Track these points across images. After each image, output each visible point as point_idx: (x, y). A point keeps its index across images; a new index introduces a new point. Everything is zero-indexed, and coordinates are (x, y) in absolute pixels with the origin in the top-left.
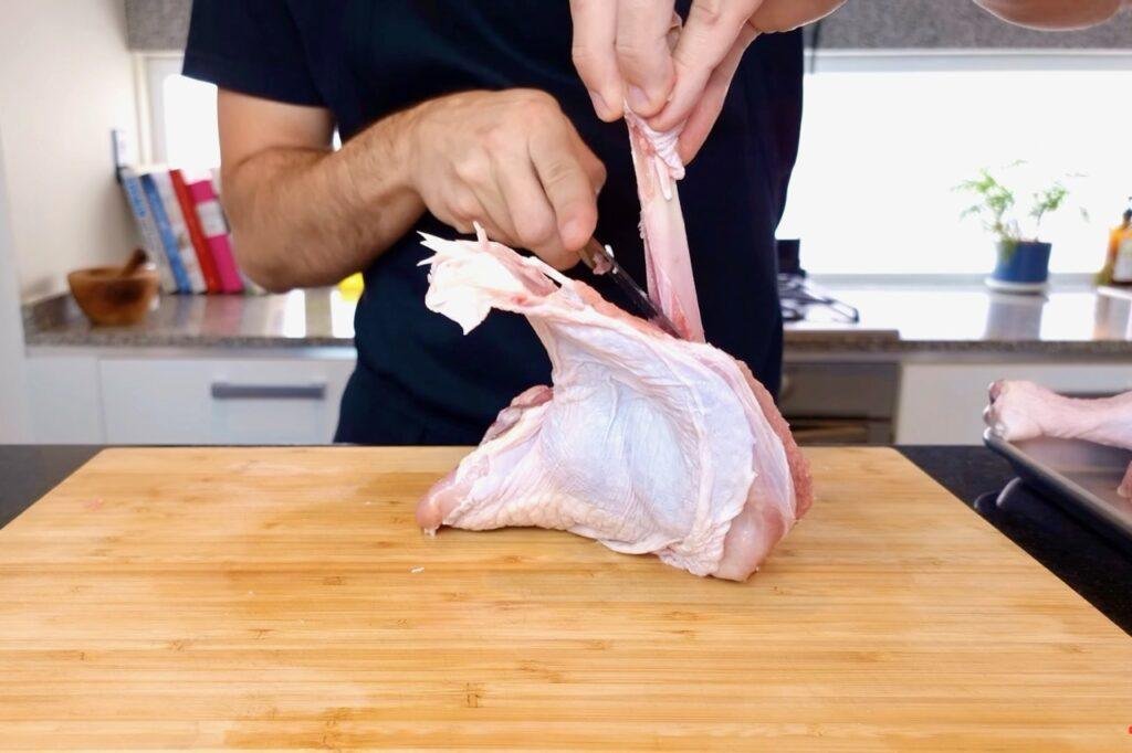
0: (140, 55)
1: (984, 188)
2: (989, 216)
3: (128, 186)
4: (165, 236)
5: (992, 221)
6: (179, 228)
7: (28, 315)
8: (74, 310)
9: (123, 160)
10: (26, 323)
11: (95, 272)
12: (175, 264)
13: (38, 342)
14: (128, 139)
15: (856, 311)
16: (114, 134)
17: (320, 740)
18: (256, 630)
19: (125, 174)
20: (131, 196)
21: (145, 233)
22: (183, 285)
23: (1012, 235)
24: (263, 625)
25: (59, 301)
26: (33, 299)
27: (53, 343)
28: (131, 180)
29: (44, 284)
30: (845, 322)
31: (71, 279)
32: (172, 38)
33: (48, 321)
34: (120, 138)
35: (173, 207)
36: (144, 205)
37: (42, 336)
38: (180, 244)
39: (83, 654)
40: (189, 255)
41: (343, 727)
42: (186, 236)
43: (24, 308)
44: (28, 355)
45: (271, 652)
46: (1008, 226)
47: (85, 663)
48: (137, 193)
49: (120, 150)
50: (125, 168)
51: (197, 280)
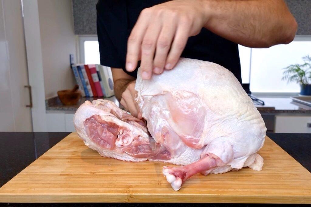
0: (77, 36)
1: (297, 71)
2: (298, 78)
3: (73, 69)
4: (83, 82)
5: (300, 79)
6: (87, 80)
7: (47, 102)
8: (59, 101)
9: (72, 62)
10: (46, 104)
11: (64, 91)
12: (85, 89)
13: (49, 109)
14: (74, 57)
15: (263, 102)
16: (70, 56)
17: (126, 192)
18: (111, 170)
19: (73, 66)
20: (74, 71)
21: (78, 81)
22: (87, 95)
23: (305, 82)
24: (112, 169)
25: (55, 99)
26: (48, 98)
27: (53, 110)
28: (74, 67)
29: (52, 94)
30: (261, 105)
31: (58, 93)
32: (86, 31)
33: (52, 104)
34: (72, 56)
35: (85, 75)
36: (78, 74)
37: (50, 108)
38: (87, 84)
39: (71, 175)
40: (89, 87)
41: (130, 189)
42: (89, 82)
43: (46, 101)
44: (46, 113)
45: (114, 174)
46: (304, 80)
47: (72, 176)
48: (76, 71)
49: (72, 60)
50: (73, 64)
51: (91, 94)
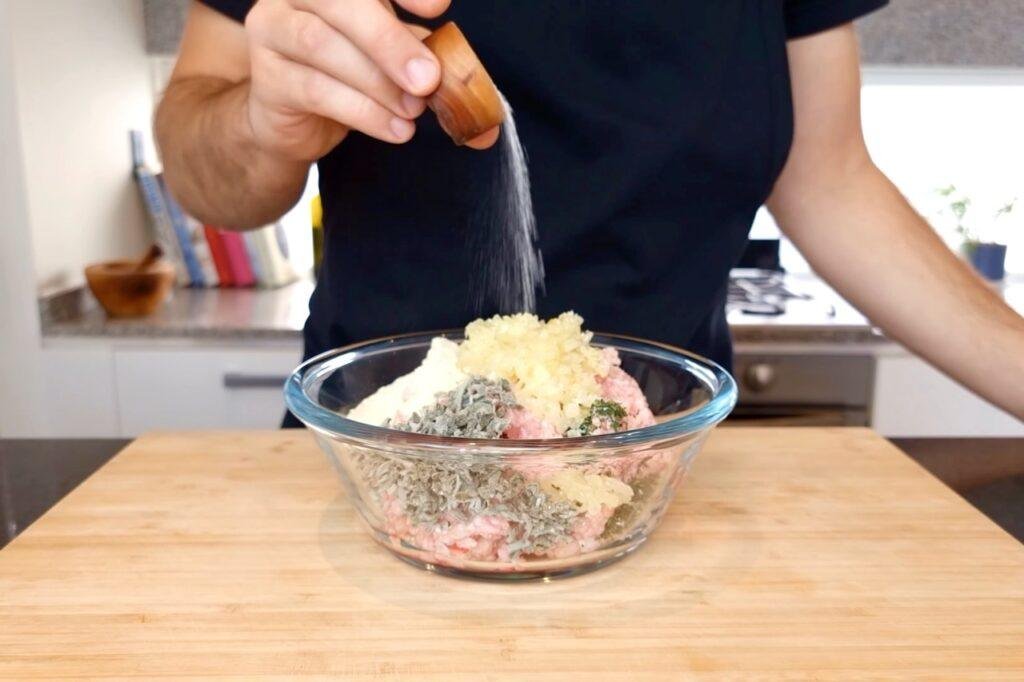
0: (158, 60)
1: (947, 194)
3: (144, 184)
4: (180, 231)
5: (954, 224)
6: (194, 225)
7: (46, 307)
8: (89, 303)
9: (140, 159)
10: (42, 315)
11: (112, 266)
12: (189, 258)
13: (56, 334)
15: (832, 307)
16: (132, 134)
19: (142, 172)
20: (148, 193)
21: (161, 229)
22: (196, 278)
23: (972, 235)
25: (75, 294)
26: (50, 292)
27: (69, 334)
28: (148, 178)
29: (60, 278)
30: (822, 317)
31: (89, 273)
33: (64, 313)
34: (138, 137)
36: (160, 201)
37: (59, 327)
38: (194, 239)
39: (143, 617)
40: (202, 250)
42: (200, 231)
43: (41, 301)
44: (44, 346)
46: (967, 229)
47: (146, 625)
48: (153, 190)
49: (137, 149)
50: (141, 166)
51: (210, 274)
